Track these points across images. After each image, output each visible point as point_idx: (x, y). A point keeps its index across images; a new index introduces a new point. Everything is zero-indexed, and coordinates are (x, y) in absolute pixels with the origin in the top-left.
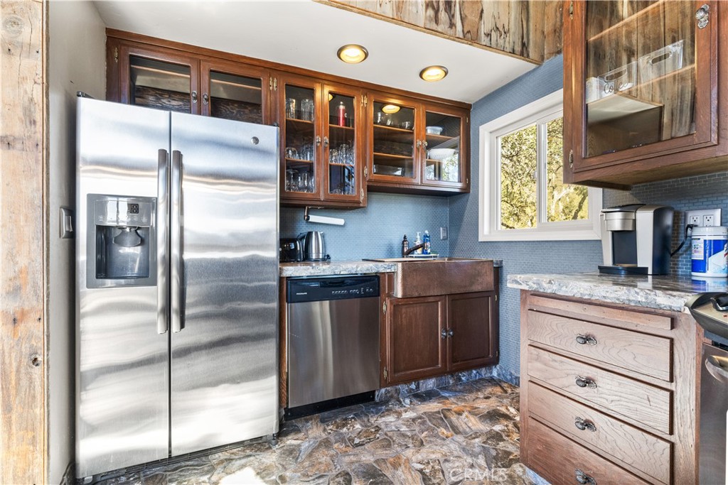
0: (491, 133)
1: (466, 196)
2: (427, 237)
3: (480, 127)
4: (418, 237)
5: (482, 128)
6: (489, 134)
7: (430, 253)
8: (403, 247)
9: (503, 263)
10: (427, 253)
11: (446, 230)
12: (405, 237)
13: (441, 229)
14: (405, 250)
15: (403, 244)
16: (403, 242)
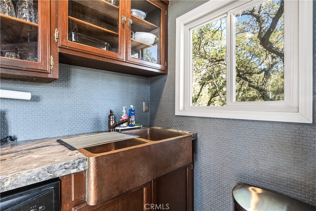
0: (185, 25)
1: (164, 77)
2: (132, 111)
3: (177, 19)
4: (124, 111)
5: (178, 20)
6: (184, 25)
7: (134, 126)
8: (109, 121)
9: (198, 135)
10: (132, 126)
11: (147, 105)
12: (111, 112)
13: (144, 103)
14: (112, 124)
15: (109, 118)
16: (110, 116)
